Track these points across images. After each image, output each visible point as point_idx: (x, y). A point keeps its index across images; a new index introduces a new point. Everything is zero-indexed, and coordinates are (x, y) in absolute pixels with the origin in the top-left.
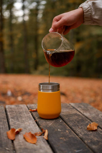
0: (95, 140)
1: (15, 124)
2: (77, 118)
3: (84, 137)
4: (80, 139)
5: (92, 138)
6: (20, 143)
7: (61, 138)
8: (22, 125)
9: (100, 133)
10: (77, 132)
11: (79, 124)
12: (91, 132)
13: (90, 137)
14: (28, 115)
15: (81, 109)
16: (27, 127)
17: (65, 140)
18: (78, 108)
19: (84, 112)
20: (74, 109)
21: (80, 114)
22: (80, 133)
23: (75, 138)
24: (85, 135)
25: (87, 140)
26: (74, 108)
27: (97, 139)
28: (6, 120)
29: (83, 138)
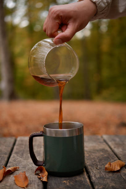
0: (111, 185)
1: (15, 161)
2: (102, 155)
3: (97, 181)
4: (89, 183)
5: (108, 183)
6: (7, 186)
7: (65, 181)
8: (23, 163)
9: (123, 176)
10: (92, 174)
11: (100, 163)
12: (111, 175)
13: (106, 181)
14: (39, 150)
15: (113, 142)
16: (28, 165)
17: (68, 184)
18: (111, 141)
19: (115, 147)
20: (104, 143)
21: (109, 149)
22: (93, 176)
23: (84, 182)
24: (100, 178)
25: (98, 186)
26: (105, 141)
27: (114, 185)
28: (7, 156)
29: (94, 182)
